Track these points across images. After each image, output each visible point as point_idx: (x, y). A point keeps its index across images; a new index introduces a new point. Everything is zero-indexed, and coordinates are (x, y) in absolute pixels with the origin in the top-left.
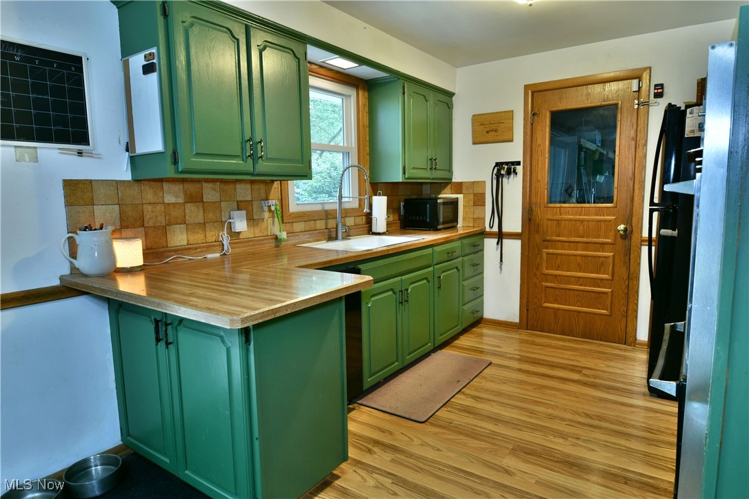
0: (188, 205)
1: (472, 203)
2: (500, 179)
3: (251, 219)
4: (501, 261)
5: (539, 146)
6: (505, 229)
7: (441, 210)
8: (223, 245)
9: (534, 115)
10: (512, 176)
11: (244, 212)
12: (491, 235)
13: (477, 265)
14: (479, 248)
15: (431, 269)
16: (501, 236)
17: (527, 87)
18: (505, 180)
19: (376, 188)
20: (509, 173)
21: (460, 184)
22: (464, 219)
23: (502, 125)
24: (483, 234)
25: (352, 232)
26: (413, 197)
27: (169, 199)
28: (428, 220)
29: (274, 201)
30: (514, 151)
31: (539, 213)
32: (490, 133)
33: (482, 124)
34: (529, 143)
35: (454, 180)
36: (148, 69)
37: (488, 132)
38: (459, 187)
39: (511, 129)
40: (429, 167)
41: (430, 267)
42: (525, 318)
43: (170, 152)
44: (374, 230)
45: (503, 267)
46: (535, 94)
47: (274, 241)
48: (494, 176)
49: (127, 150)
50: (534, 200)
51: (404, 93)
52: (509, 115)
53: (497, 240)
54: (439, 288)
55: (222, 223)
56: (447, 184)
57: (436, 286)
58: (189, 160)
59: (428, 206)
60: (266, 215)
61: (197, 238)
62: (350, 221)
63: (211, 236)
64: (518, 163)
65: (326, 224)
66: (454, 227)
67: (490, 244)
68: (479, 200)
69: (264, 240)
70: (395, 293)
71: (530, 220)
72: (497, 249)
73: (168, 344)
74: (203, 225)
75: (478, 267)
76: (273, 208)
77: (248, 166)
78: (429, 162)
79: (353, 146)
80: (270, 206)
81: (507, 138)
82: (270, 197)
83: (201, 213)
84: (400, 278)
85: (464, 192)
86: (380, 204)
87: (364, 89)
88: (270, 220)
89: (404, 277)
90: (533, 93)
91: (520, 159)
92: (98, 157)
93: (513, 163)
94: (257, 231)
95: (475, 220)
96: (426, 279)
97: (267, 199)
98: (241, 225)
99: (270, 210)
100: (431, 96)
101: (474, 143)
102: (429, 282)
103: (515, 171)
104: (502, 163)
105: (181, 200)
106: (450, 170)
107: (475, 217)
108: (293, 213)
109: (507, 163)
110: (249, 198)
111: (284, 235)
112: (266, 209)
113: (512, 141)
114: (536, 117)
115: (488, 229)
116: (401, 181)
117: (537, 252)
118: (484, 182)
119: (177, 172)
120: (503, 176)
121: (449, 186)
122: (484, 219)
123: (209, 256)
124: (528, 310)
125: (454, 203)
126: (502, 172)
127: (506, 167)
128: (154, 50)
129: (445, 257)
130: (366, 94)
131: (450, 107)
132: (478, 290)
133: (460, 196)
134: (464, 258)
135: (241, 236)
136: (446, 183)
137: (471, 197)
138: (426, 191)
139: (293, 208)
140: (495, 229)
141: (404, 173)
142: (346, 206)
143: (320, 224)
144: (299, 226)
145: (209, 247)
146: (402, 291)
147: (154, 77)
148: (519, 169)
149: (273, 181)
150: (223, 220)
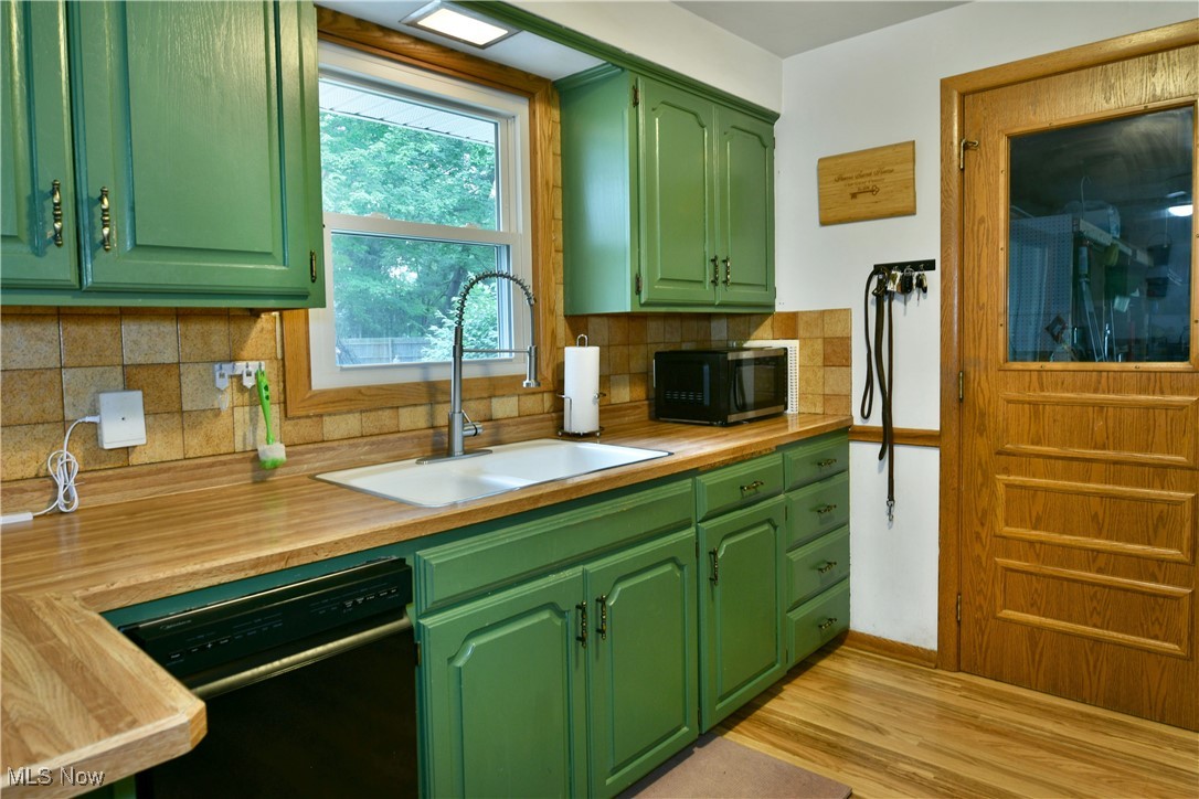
1: (819, 360)
2: (886, 304)
4: (891, 497)
5: (982, 221)
6: (900, 422)
7: (748, 374)
8: (56, 487)
9: (966, 147)
10: (915, 294)
11: (138, 395)
12: (865, 435)
13: (829, 508)
14: (836, 467)
15: (689, 533)
16: (889, 438)
17: (946, 85)
18: (897, 305)
19: (580, 326)
20: (906, 287)
21: (793, 316)
22: (803, 396)
23: (888, 178)
24: (846, 432)
25: (505, 433)
28: (707, 402)
29: (253, 366)
30: (919, 237)
31: (984, 384)
32: (859, 196)
33: (841, 179)
34: (955, 215)
35: (779, 308)
37: (854, 196)
38: (790, 324)
39: (910, 185)
40: (709, 279)
41: (688, 526)
42: (952, 642)
44: (567, 429)
45: (895, 512)
46: (969, 99)
47: (249, 466)
48: (871, 298)
50: (970, 353)
51: (636, 104)
52: (906, 152)
53: (879, 447)
54: (714, 579)
55: (66, 426)
56: (764, 316)
57: (705, 576)
59: (706, 368)
60: (227, 399)
62: (505, 407)
63: (21, 462)
64: (930, 265)
65: (432, 416)
66: (779, 416)
67: (863, 456)
68: (835, 354)
69: (211, 465)
70: (561, 614)
71: (961, 400)
72: (880, 470)
75: (833, 515)
76: (249, 382)
78: (709, 268)
79: (521, 230)
80: (240, 376)
81: (899, 206)
82: (245, 354)
84: (579, 569)
85: (801, 332)
86: (582, 366)
87: (548, 101)
88: (242, 414)
89: (592, 567)
90: (963, 96)
91: (934, 253)
93: (916, 265)
94: (196, 442)
95: (826, 398)
96: (673, 560)
97: (233, 359)
98: (124, 426)
99: (239, 388)
100: (714, 114)
101: (823, 223)
102: (681, 567)
103: (920, 284)
104: (890, 267)
106: (768, 284)
107: (827, 392)
108: (323, 393)
109: (901, 266)
110: (169, 356)
111: (276, 452)
112: (225, 384)
113: (912, 212)
114: (971, 153)
115: (858, 421)
116: (629, 310)
117: (980, 479)
118: (847, 312)
120: (891, 295)
121: (768, 322)
122: (848, 397)
124: (959, 622)
125: (778, 361)
126: (891, 287)
127: (899, 274)
129: (735, 497)
130: (556, 114)
131: (767, 144)
132: (834, 570)
133: (793, 346)
134: (792, 495)
135: (135, 459)
136: (759, 313)
137: (819, 345)
138: (719, 333)
139: (324, 378)
140: (876, 421)
141: (638, 291)
142: (497, 371)
143: (414, 418)
144: (341, 425)
146: (584, 607)
148: (933, 279)
149: (255, 314)
150: (69, 415)
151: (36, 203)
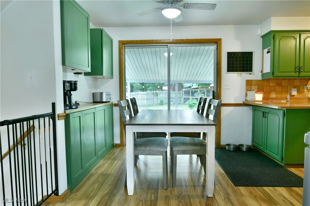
0: (277, 87)
3: (299, 91)
8: (287, 98)
11: (296, 89)
27: (271, 85)
36: (268, 52)
43: (272, 72)
47: (308, 99)
49: (261, 72)
55: (288, 92)
58: (277, 74)
60: (305, 90)
61: (279, 96)
63: (283, 95)
69: (304, 98)
73: (265, 117)
74: (281, 92)
76: (309, 88)
77: (297, 74)
80: (307, 88)
82: (308, 85)
83: (281, 89)
88: (307, 92)
92: (254, 74)
94: (301, 95)
97: (306, 85)
98: (294, 93)
99: (307, 89)
105: (275, 85)
110: (299, 85)
112: (305, 88)
119: (273, 77)
123: (282, 101)
128: (270, 48)
135: (295, 97)
145: (282, 99)
147: (269, 54)
150: (288, 91)
151: (296, 68)
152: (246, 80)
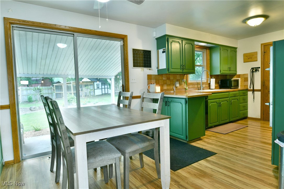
0: (167, 80)
1: (243, 81)
2: (253, 73)
3: (180, 84)
4: (254, 98)
5: (266, 62)
6: (255, 88)
7: (233, 83)
8: (174, 89)
9: (264, 52)
10: (257, 72)
11: (178, 82)
12: (250, 90)
13: (245, 99)
14: (246, 94)
15: (229, 98)
16: (253, 91)
17: (262, 44)
18: (254, 73)
19: (212, 76)
20: (256, 71)
21: (240, 75)
22: (241, 86)
23: (253, 56)
24: (247, 90)
25: (205, 88)
26: (223, 79)
27: (164, 79)
28: (228, 86)
29: (185, 80)
30: (258, 64)
31: (267, 83)
32: (250, 59)
33: (247, 56)
34: (263, 61)
35: (237, 74)
36: (163, 52)
37: (249, 59)
38: (239, 76)
39: (257, 57)
40: (228, 70)
41: (228, 98)
42: (262, 117)
43: (167, 68)
44: (211, 88)
45: (254, 101)
46: (265, 46)
47: (185, 89)
48: (251, 72)
49: (157, 68)
50: (265, 79)
51: (220, 50)
52: (256, 53)
53: (252, 92)
54: (231, 104)
55: (174, 84)
56: (235, 75)
57: (230, 103)
58: (171, 70)
59: (228, 82)
60: (183, 83)
61: (169, 87)
62: (204, 86)
63: (171, 87)
64: (259, 68)
65: (198, 86)
66: (237, 88)
67: (250, 94)
68: (246, 80)
69: (183, 89)
70: (217, 103)
71: (264, 85)
72: (252, 95)
73: (168, 106)
74: (170, 85)
75: (246, 101)
76: (185, 81)
77: (181, 71)
78: (229, 69)
79: (205, 65)
81: (255, 60)
82: (184, 79)
83: (170, 82)
84: (218, 99)
85: (241, 77)
86: (213, 81)
87: (208, 49)
88: (184, 84)
89: (220, 99)
90: (264, 46)
91: (260, 66)
92: (152, 70)
93: (257, 68)
94: (181, 87)
95: (244, 86)
96: (227, 101)
97: (183, 79)
98: (178, 85)
99: (184, 82)
100: (229, 49)
101: (244, 62)
102: (228, 102)
103: (258, 70)
104: (254, 68)
105: (166, 79)
106: (236, 71)
107: (245, 85)
108: (189, 83)
109: (255, 68)
110: (179, 79)
111: (187, 88)
112: (183, 81)
113: (257, 61)
114: (265, 53)
115: (249, 89)
116: (219, 74)
117: (266, 95)
118: (248, 74)
119: (168, 72)
120: (254, 72)
121: (236, 76)
122: (248, 85)
123: (171, 92)
124: (263, 114)
125: (237, 81)
126: (254, 71)
127: (255, 69)
128: (165, 48)
129: (233, 95)
130: (209, 51)
131: (236, 52)
132: (246, 108)
133: (240, 79)
134: (240, 97)
135: (178, 88)
136: (234, 75)
137: (243, 79)
138: (228, 77)
139: (189, 82)
140: (252, 88)
141: (220, 72)
142: (203, 81)
143: (196, 86)
144: (191, 86)
145: (171, 90)
146: (219, 103)
147: (165, 53)
148: (260, 69)
149: (185, 74)
151: (181, 66)
152: (147, 75)
